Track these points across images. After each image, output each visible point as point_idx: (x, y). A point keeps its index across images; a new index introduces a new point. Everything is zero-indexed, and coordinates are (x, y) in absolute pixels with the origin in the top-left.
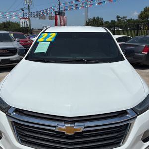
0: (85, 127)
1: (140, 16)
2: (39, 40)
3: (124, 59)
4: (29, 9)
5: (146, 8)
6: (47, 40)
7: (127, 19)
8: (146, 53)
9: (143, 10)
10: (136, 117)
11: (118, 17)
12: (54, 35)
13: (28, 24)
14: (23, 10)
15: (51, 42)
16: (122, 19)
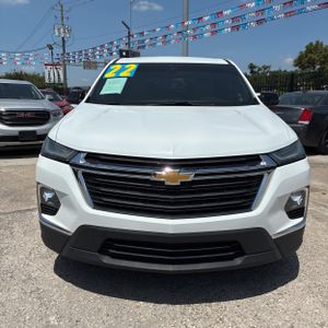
0: (196, 175)
1: (299, 63)
2: (106, 76)
3: (258, 103)
4: (64, 45)
5: (311, 44)
6: (121, 75)
7: (272, 70)
8: (307, 123)
9: (304, 50)
10: (274, 168)
11: (252, 67)
12: (134, 67)
13: (62, 77)
14: (51, 47)
15: (129, 78)
16: (260, 69)
